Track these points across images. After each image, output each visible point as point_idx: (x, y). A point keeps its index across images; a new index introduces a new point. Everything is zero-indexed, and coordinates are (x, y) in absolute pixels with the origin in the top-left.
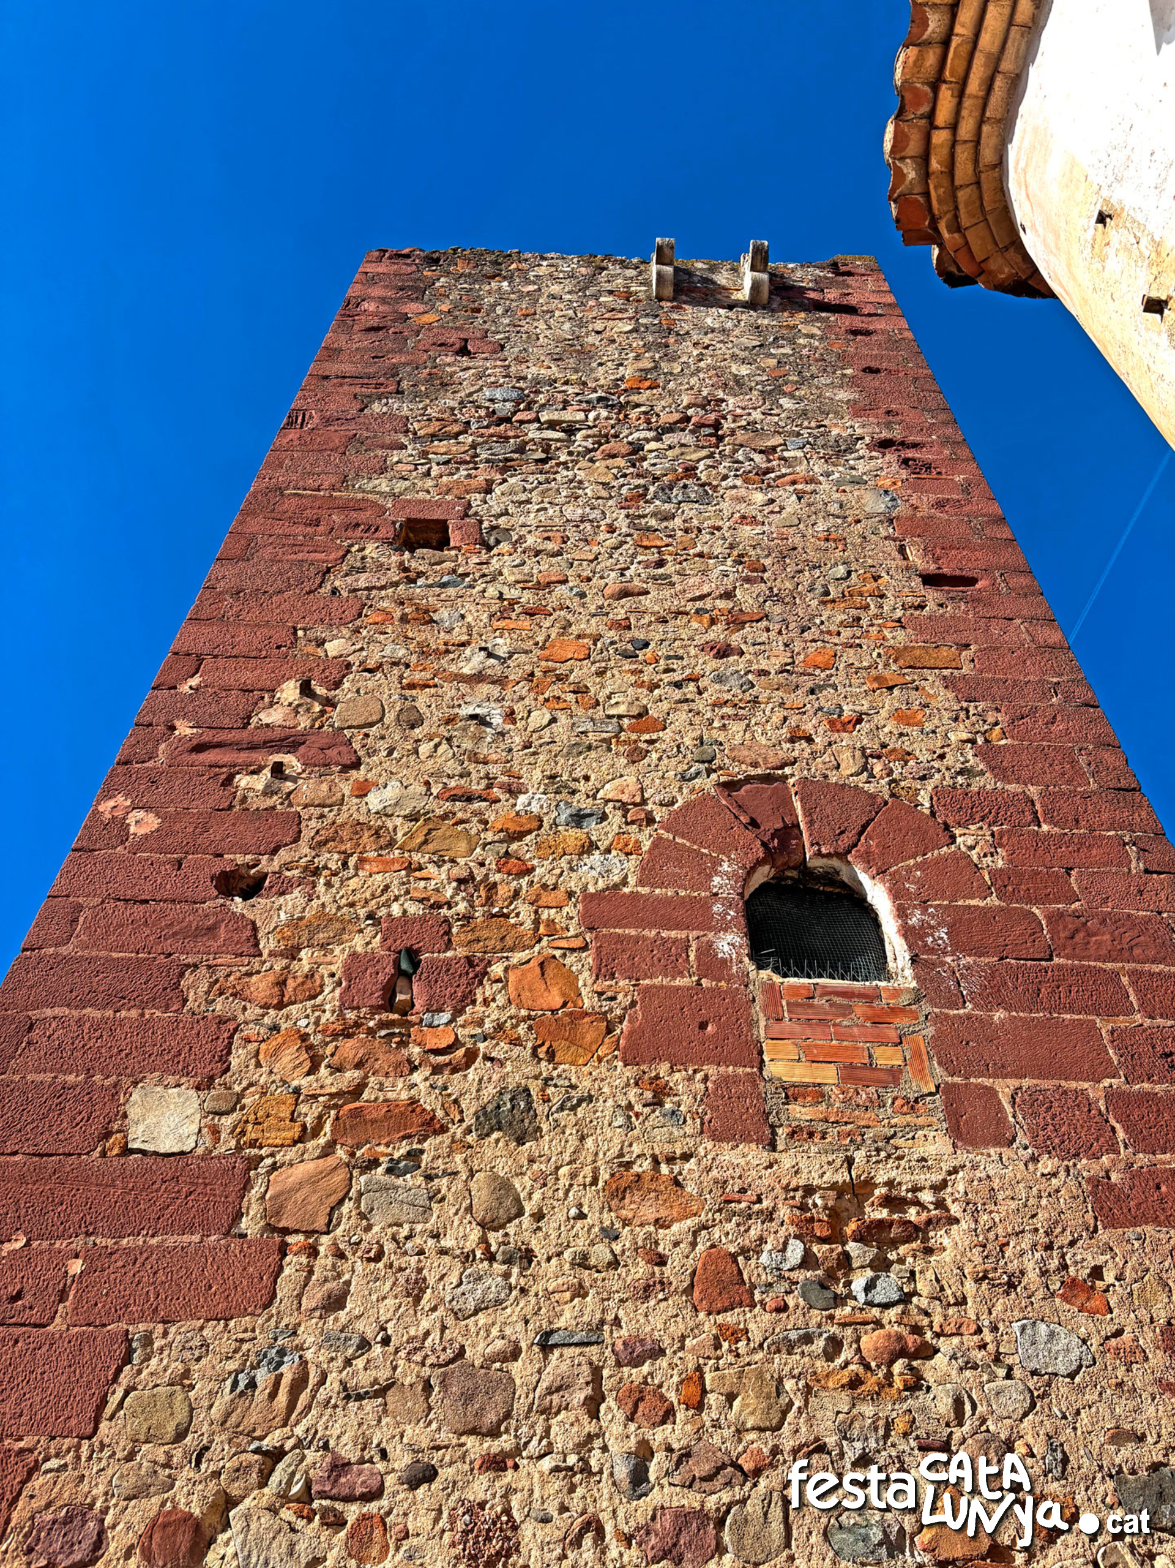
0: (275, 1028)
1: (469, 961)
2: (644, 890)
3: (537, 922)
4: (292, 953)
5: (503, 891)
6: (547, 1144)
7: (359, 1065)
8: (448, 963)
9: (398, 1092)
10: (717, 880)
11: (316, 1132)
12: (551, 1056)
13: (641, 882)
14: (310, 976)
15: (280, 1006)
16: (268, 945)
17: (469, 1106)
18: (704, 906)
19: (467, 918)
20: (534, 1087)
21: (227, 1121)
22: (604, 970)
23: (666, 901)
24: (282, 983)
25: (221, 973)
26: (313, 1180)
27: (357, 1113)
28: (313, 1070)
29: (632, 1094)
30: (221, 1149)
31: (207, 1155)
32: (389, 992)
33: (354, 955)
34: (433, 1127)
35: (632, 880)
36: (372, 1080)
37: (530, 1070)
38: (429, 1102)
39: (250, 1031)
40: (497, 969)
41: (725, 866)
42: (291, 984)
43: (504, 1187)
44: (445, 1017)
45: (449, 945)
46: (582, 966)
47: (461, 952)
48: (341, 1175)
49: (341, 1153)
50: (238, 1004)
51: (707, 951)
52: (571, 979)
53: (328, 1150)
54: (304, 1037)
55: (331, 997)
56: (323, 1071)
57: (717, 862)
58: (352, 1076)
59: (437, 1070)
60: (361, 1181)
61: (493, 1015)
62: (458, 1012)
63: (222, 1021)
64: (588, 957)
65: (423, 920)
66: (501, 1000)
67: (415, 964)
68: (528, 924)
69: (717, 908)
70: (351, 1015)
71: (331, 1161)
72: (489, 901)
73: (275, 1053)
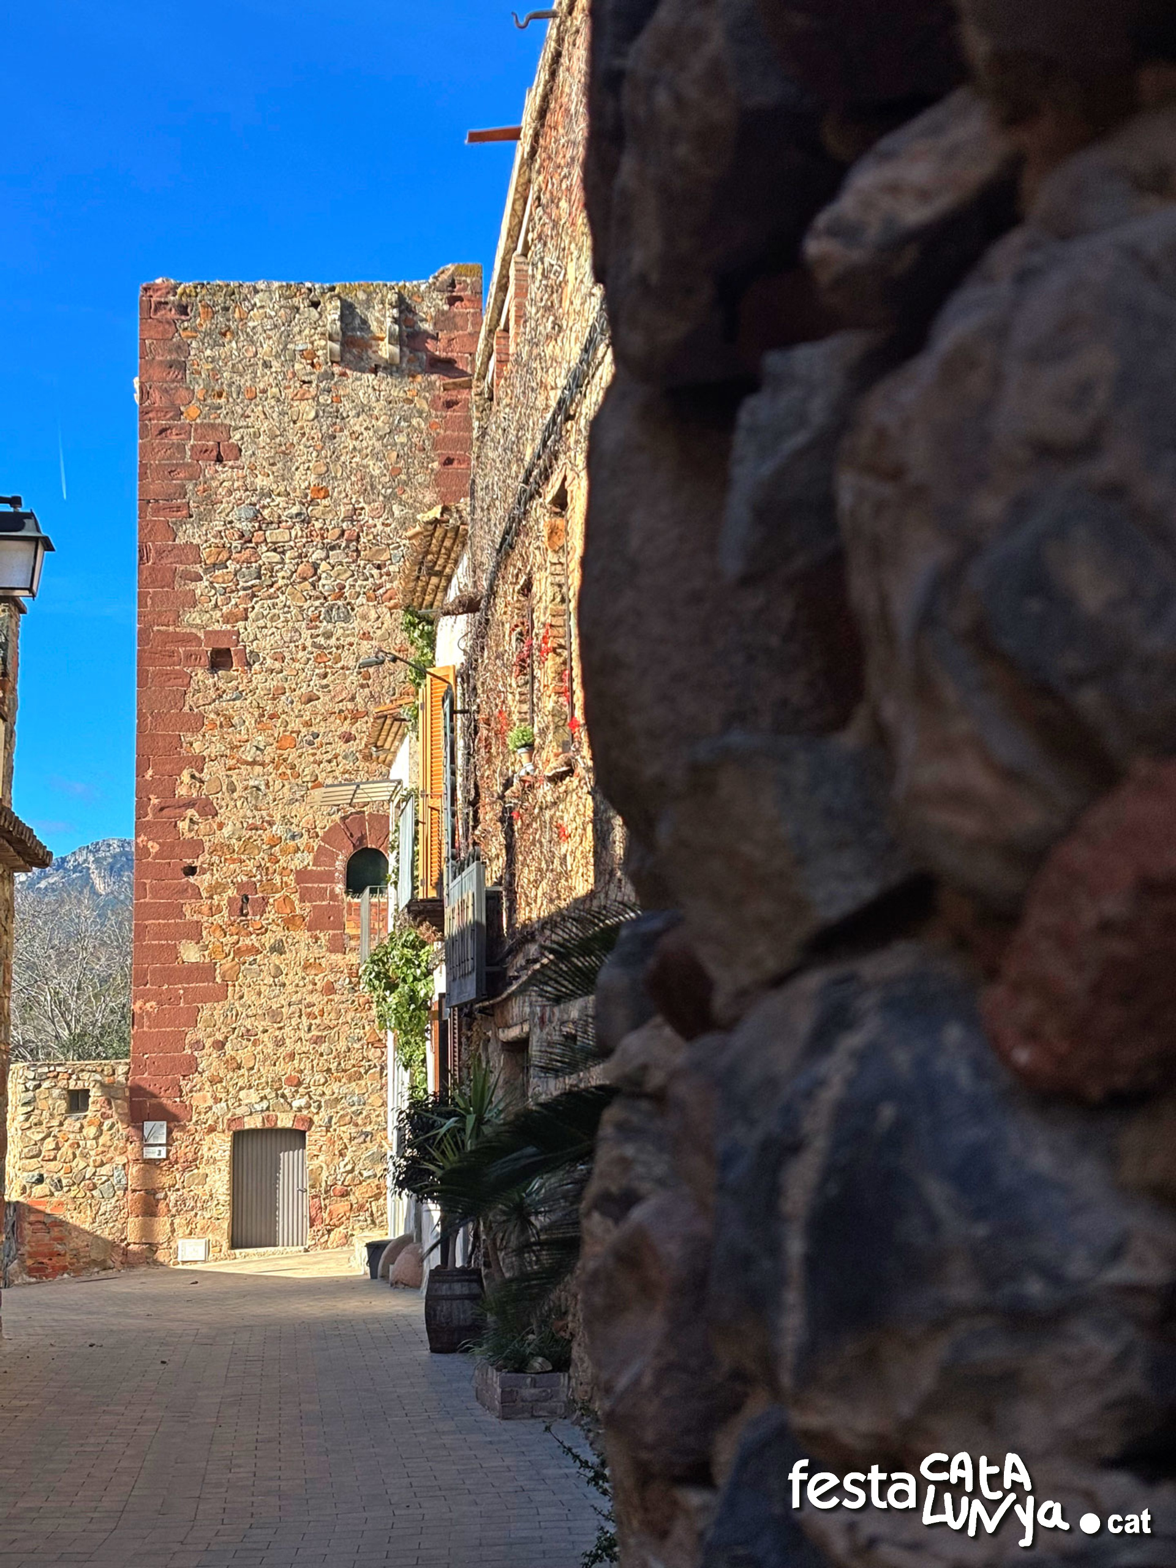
0: (212, 923)
1: (263, 898)
2: (314, 868)
3: (282, 882)
4: (211, 897)
5: (271, 871)
6: (288, 955)
7: (237, 934)
8: (257, 899)
9: (248, 942)
10: (337, 863)
11: (229, 954)
12: (288, 929)
13: (313, 865)
14: (218, 905)
15: (212, 916)
16: (204, 894)
17: (267, 946)
18: (332, 873)
19: (261, 881)
20: (284, 939)
21: (206, 953)
22: (302, 900)
23: (321, 872)
24: (211, 909)
25: (193, 905)
26: (231, 968)
27: (239, 948)
28: (225, 936)
29: (310, 940)
30: (206, 961)
31: (203, 963)
32: (242, 910)
33: (229, 898)
34: (258, 952)
35: (311, 864)
36: (241, 938)
37: (282, 934)
38: (257, 945)
39: (206, 924)
40: (271, 901)
41: (340, 857)
42: (214, 909)
43: (278, 967)
44: (258, 917)
45: (256, 893)
46: (295, 898)
47: (260, 895)
48: (237, 967)
49: (236, 960)
50: (200, 916)
51: (332, 891)
52: (293, 903)
53: (233, 960)
54: (221, 926)
55: (225, 912)
56: (228, 936)
57: (338, 855)
58: (236, 937)
59: (258, 935)
60: (243, 968)
61: (271, 917)
62: (262, 916)
63: (197, 922)
64: (297, 895)
65: (247, 883)
66: (273, 912)
67: (247, 899)
68: (279, 884)
69: (337, 874)
70: (232, 918)
71: (234, 963)
72: (267, 874)
73: (214, 932)
